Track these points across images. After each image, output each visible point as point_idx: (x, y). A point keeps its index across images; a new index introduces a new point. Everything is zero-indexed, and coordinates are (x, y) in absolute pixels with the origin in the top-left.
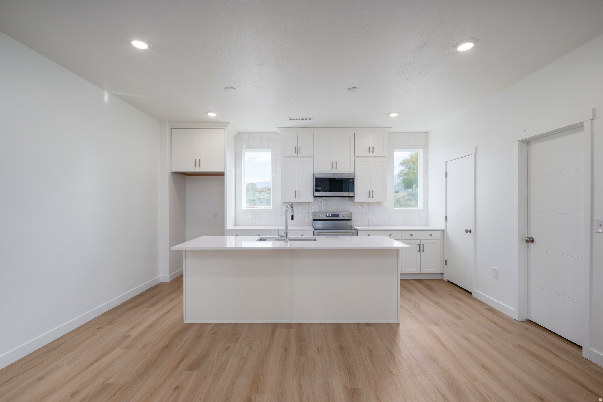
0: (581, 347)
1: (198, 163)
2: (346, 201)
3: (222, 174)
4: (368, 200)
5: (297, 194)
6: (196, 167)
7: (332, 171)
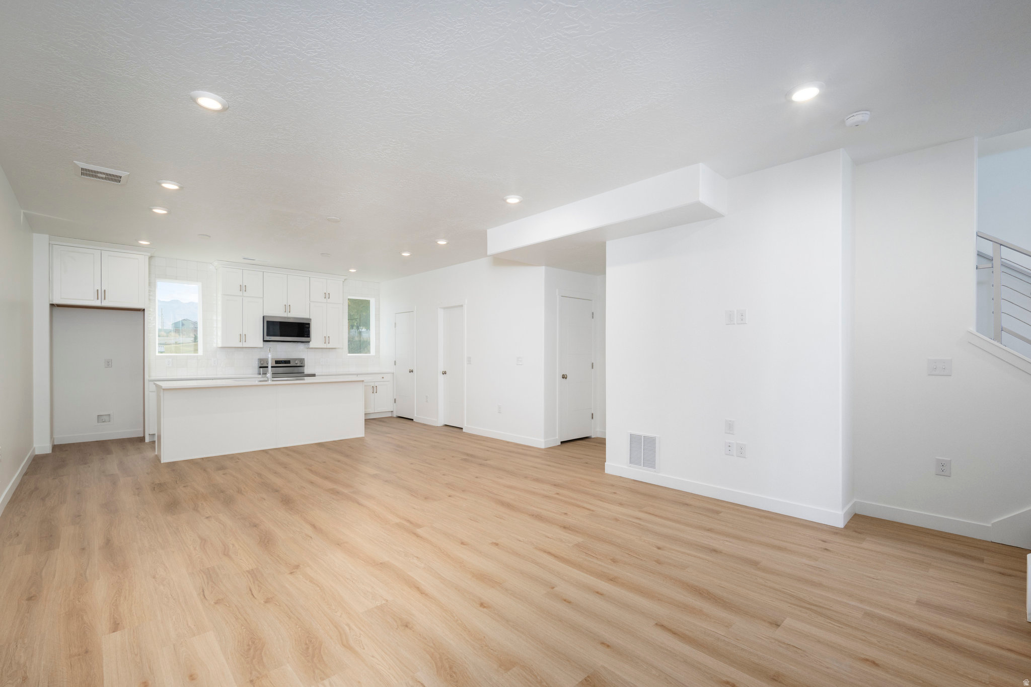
0: (462, 428)
1: (101, 294)
2: (301, 346)
3: (142, 310)
4: (324, 346)
5: (243, 337)
6: (98, 299)
7: (285, 315)
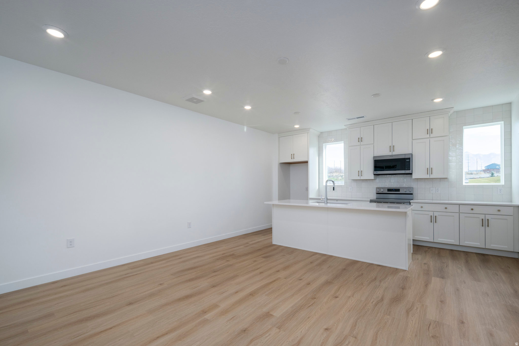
1: (293, 156)
2: (405, 178)
3: (306, 162)
4: (428, 177)
5: (360, 173)
6: (292, 159)
7: (390, 154)
